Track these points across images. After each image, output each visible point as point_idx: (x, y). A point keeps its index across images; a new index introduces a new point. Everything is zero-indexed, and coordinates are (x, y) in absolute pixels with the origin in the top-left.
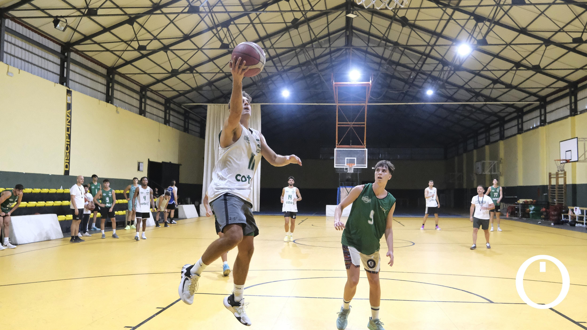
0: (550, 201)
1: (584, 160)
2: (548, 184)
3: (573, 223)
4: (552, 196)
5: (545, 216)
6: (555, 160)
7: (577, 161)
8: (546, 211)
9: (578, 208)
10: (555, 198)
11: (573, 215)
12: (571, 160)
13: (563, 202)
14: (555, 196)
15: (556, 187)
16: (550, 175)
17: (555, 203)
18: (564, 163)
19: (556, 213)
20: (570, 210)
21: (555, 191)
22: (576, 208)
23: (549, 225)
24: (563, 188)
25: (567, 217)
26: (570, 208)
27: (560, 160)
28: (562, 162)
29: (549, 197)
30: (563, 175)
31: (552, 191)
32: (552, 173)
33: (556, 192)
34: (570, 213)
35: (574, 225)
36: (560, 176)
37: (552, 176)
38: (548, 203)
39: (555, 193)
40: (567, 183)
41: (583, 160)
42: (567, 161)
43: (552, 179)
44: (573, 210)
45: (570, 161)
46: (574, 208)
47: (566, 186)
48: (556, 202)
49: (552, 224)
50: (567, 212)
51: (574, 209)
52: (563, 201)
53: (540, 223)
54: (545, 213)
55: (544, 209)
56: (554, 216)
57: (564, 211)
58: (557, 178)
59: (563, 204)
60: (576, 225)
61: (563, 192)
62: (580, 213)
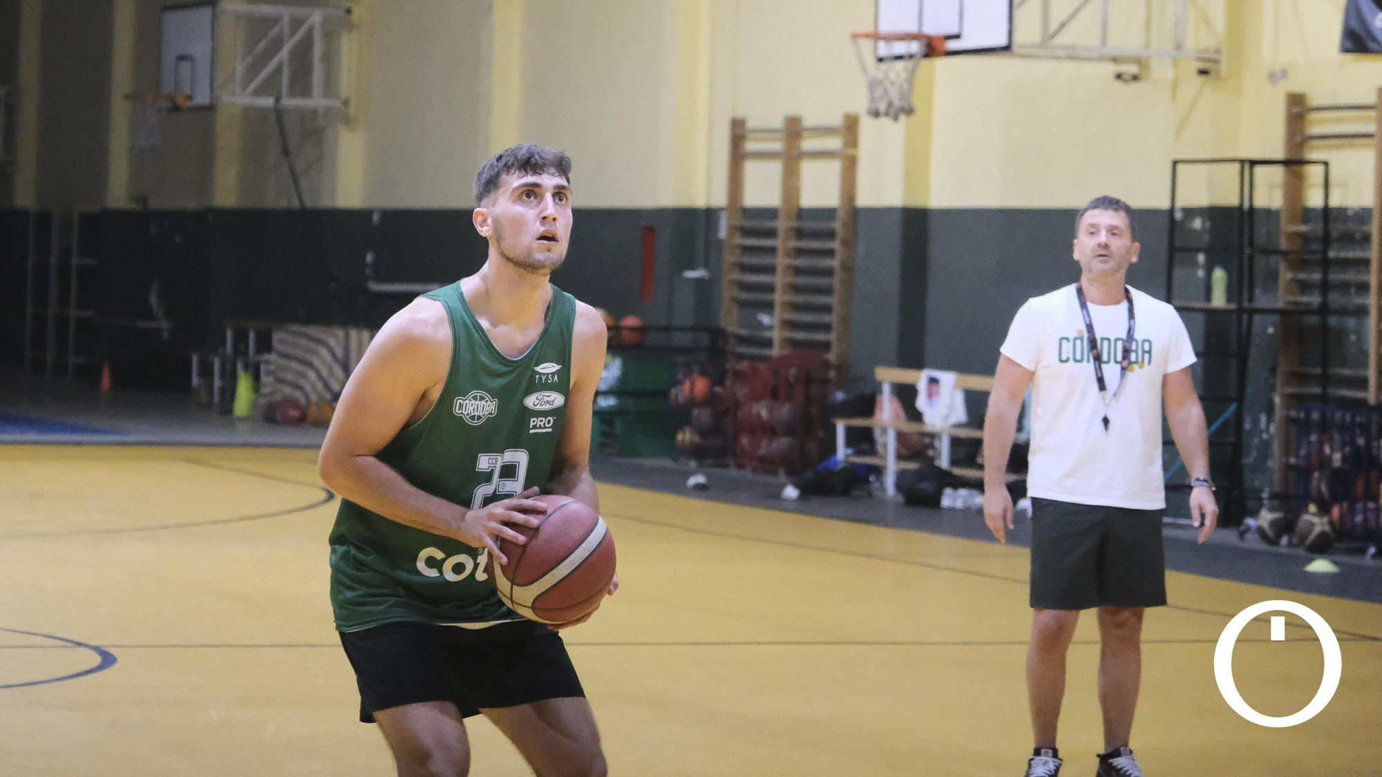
0: (730, 321)
1: (1042, 45)
2: (719, 199)
3: (927, 486)
4: (744, 286)
5: (703, 434)
6: (855, 36)
7: (1007, 49)
8: (710, 400)
9: (947, 379)
10: (768, 307)
11: (910, 427)
12: (957, 37)
13: (832, 337)
14: (770, 288)
15: (781, 224)
16: (739, 134)
17: (768, 343)
18: (911, 56)
19: (785, 410)
20: (886, 390)
21: (773, 250)
22: (933, 381)
23: (772, 499)
24: (831, 235)
25: (863, 439)
26: (888, 376)
27: (876, 37)
28: (883, 49)
29: (728, 293)
30: (834, 143)
31: (746, 249)
32: (751, 124)
33: (781, 261)
34: (887, 411)
35: (933, 502)
36: (808, 144)
37: (750, 146)
38: (718, 334)
39: (771, 270)
40: (864, 199)
41: (1033, 46)
42: (933, 48)
43: (752, 169)
44: (906, 394)
45: (953, 45)
46: (921, 379)
47: (856, 216)
48: (776, 335)
49: (791, 492)
50: (867, 405)
51: (922, 386)
52: (827, 328)
53: (700, 488)
54: (702, 415)
55: (701, 385)
56: (771, 430)
57: (840, 396)
58: (792, 159)
59: (826, 346)
60: (946, 502)
61: (835, 263)
62: (960, 415)
